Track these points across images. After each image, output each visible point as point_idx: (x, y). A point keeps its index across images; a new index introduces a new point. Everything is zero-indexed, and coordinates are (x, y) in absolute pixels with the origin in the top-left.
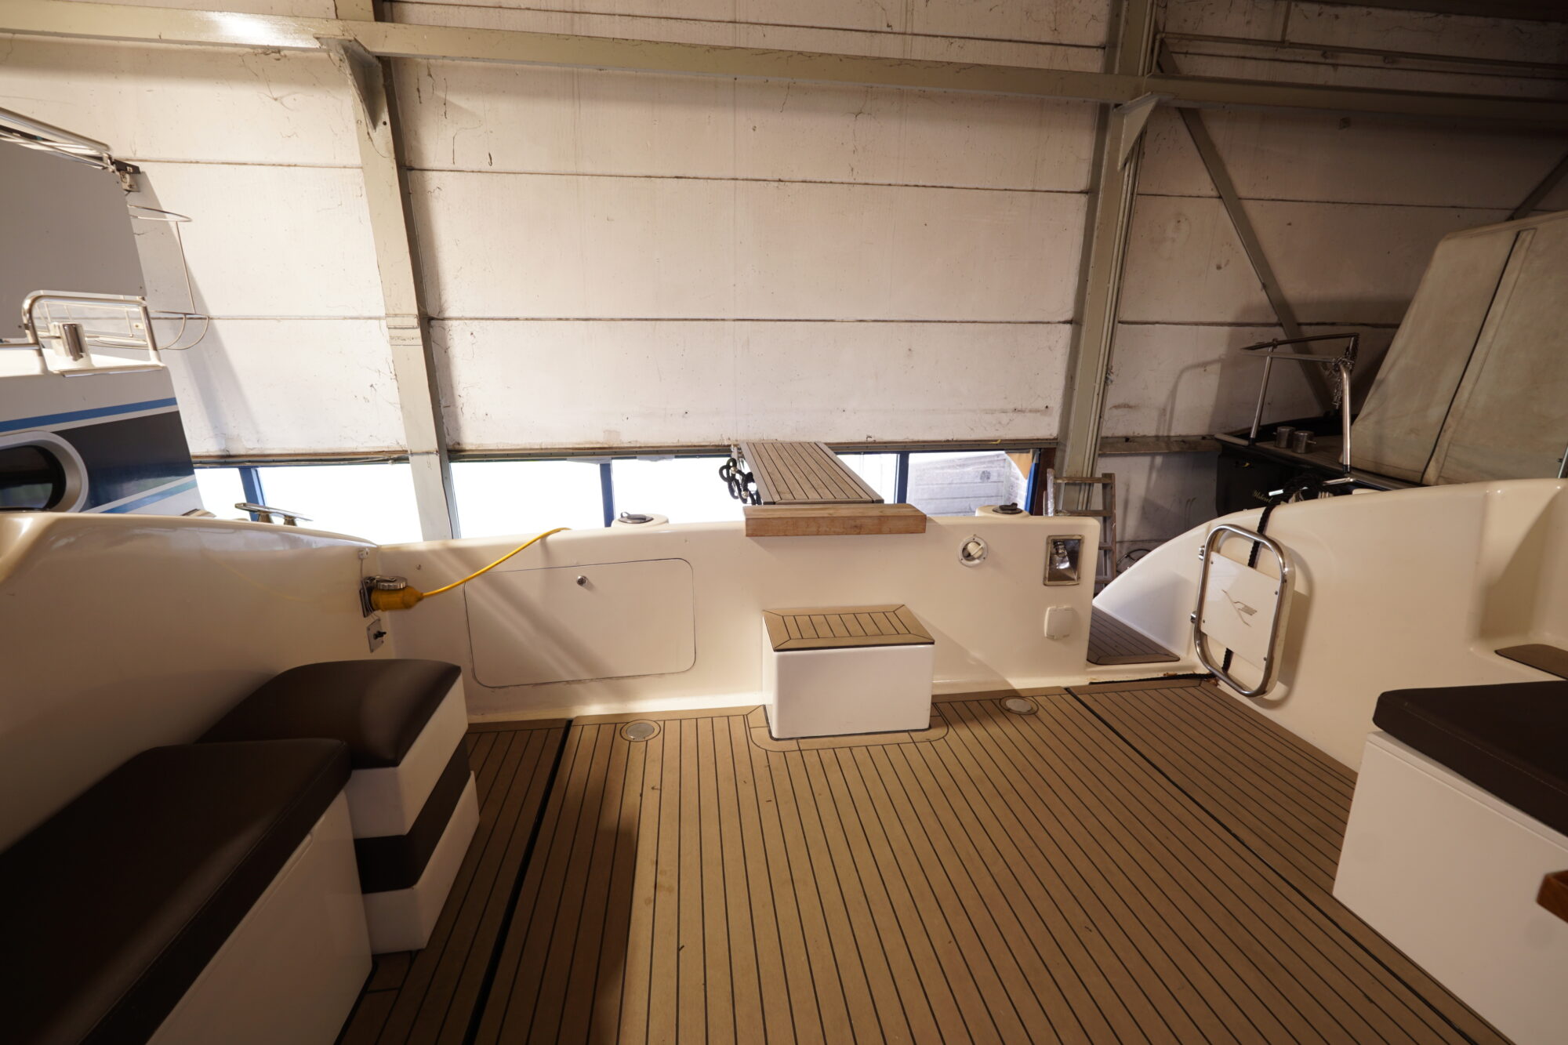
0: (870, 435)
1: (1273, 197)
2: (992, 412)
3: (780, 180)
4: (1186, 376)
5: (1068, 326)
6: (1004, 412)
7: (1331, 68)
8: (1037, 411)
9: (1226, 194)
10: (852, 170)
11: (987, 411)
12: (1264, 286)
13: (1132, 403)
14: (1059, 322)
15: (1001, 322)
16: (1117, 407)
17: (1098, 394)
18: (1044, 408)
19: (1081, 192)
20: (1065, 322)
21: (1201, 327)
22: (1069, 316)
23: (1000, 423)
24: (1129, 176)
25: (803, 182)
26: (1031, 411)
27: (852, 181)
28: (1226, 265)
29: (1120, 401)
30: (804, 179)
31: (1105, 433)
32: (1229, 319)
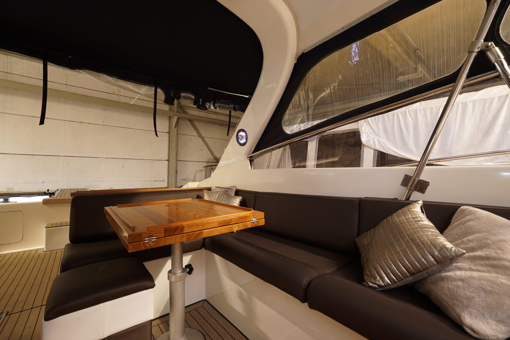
0: (111, 187)
1: (210, 137)
2: (148, 181)
3: (80, 122)
4: (197, 173)
5: (167, 161)
6: (152, 181)
7: (217, 116)
8: (161, 181)
9: (200, 135)
10: (104, 122)
11: (147, 181)
12: (212, 155)
13: (185, 179)
14: (165, 160)
15: (149, 160)
17: (175, 177)
18: (163, 180)
19: (167, 133)
20: (166, 160)
21: (199, 162)
22: (167, 159)
23: (151, 184)
24: (176, 130)
25: (88, 123)
26: (159, 181)
27: (104, 124)
28: (203, 150)
29: (181, 179)
30: (89, 123)
32: (205, 161)
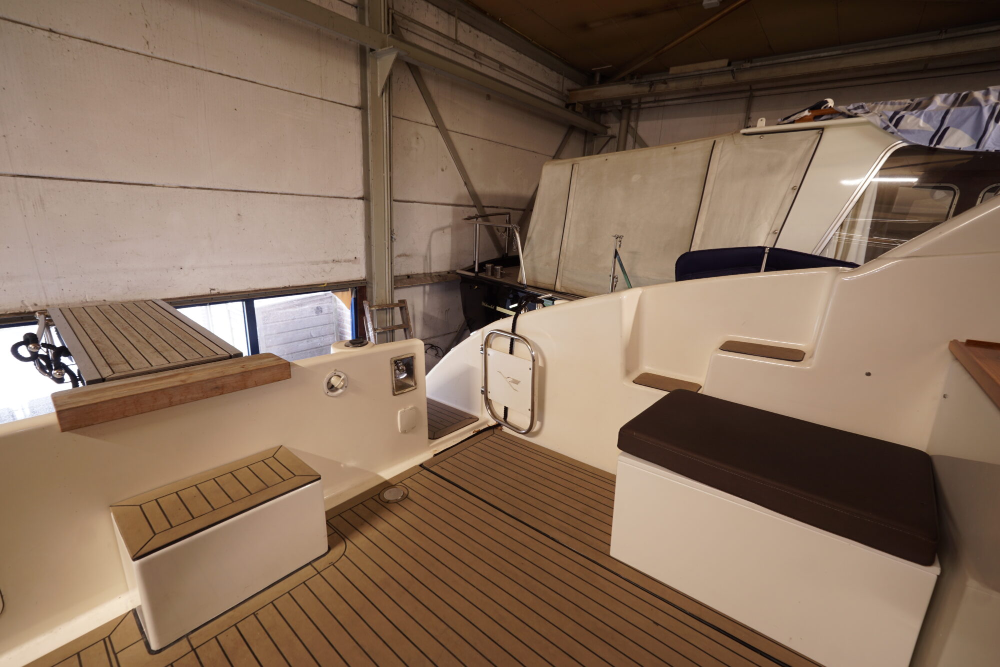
0: (213, 287)
1: (463, 132)
2: (317, 263)
3: (51, 31)
4: (434, 235)
5: (361, 201)
6: (326, 262)
7: (479, 65)
8: (349, 261)
9: (440, 125)
10: (147, 43)
11: (313, 263)
12: (466, 184)
13: (408, 253)
14: (355, 198)
15: (313, 196)
16: (399, 256)
17: (388, 248)
18: (353, 259)
19: (356, 107)
20: (359, 198)
21: (438, 206)
22: (360, 194)
23: (324, 271)
24: (386, 101)
25: (85, 40)
26: (345, 261)
27: (149, 53)
28: (446, 169)
29: (399, 254)
30: (87, 38)
31: (396, 273)
32: (451, 202)
